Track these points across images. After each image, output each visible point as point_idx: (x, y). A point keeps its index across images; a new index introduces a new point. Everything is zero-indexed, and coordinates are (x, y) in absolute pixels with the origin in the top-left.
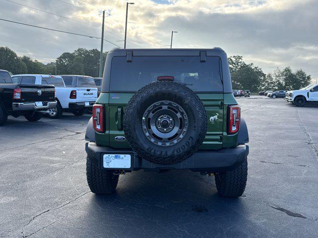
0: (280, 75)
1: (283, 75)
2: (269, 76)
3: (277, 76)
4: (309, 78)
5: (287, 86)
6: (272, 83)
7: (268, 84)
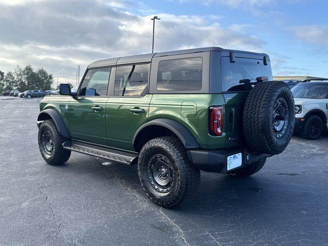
0: (22, 73)
1: (25, 74)
2: (10, 74)
3: (18, 75)
4: (51, 77)
5: (31, 85)
6: (13, 82)
7: (10, 83)
